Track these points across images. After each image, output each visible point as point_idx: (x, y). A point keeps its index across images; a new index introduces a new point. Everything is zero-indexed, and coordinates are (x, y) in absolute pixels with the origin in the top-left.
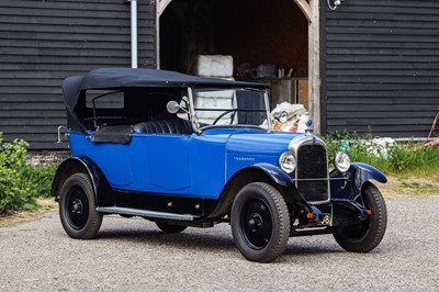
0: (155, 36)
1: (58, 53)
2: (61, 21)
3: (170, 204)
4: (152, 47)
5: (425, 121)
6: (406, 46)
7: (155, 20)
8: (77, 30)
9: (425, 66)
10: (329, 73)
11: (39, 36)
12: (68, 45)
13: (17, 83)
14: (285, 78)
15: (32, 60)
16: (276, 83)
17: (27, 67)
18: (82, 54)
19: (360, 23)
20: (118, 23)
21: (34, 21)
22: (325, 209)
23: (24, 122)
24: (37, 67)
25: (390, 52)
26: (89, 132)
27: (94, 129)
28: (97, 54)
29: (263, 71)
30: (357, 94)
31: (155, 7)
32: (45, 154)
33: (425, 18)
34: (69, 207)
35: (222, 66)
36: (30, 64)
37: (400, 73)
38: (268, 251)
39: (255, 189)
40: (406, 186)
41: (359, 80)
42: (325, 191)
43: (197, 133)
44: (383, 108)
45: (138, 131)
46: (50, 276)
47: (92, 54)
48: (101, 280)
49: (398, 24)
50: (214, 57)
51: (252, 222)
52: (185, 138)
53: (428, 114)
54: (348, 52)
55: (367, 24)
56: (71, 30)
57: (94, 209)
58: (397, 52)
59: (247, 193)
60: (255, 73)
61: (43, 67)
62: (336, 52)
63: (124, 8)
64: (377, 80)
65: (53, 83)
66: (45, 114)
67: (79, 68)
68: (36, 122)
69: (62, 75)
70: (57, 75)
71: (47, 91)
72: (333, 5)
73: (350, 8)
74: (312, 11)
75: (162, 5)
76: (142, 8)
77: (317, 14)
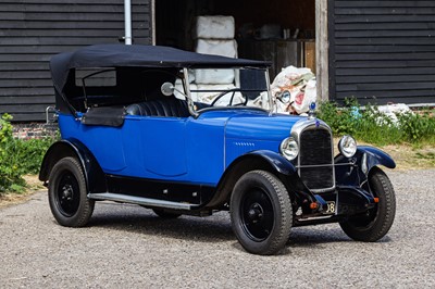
3: (166, 191)
4: (146, 10)
6: (420, 3)
10: (337, 34)
12: (56, 9)
14: (291, 39)
15: (17, 25)
16: (281, 45)
17: (13, 33)
18: (72, 18)
22: (328, 197)
23: (10, 92)
24: (24, 33)
25: (404, 11)
26: (79, 113)
27: (84, 111)
28: (88, 17)
29: (266, 32)
30: (368, 57)
32: (33, 126)
34: (59, 193)
35: (222, 28)
36: (16, 30)
37: (415, 33)
38: (269, 243)
39: (254, 177)
40: (421, 156)
41: (370, 41)
42: (330, 178)
43: (194, 116)
44: (396, 71)
45: (132, 113)
46: (39, 273)
47: (82, 18)
48: (92, 278)
50: (214, 18)
51: (252, 212)
52: (180, 120)
54: (357, 12)
57: (85, 196)
58: (410, 11)
59: (246, 181)
60: (259, 34)
61: (30, 33)
62: (345, 12)
64: (389, 41)
65: (42, 50)
66: (33, 83)
67: (68, 33)
68: (22, 92)
69: (51, 41)
70: (44, 41)
71: (34, 58)
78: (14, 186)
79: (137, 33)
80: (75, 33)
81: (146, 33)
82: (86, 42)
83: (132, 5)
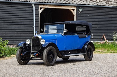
0: (39, 18)
1: (16, 22)
2: (17, 15)
4: (38, 21)
5: (100, 38)
6: (96, 21)
7: (39, 15)
8: (21, 17)
9: (100, 25)
11: (12, 18)
12: (19, 20)
13: (7, 29)
15: (11, 24)
17: (9, 25)
18: (22, 22)
19: (85, 16)
20: (30, 15)
21: (11, 15)
23: (9, 38)
24: (12, 25)
25: (92, 22)
28: (26, 22)
31: (39, 11)
32: (14, 45)
33: (99, 15)
36: (10, 25)
37: (94, 27)
40: (97, 52)
46: (11, 71)
47: (24, 22)
48: (25, 72)
49: (94, 16)
53: (101, 36)
55: (87, 16)
56: (19, 17)
58: (94, 22)
61: (13, 25)
63: (32, 12)
65: (16, 29)
66: (14, 36)
67: (21, 25)
68: (11, 38)
69: (18, 27)
70: (16, 27)
71: (14, 31)
72: (79, 12)
73: (83, 13)
74: (75, 13)
75: (41, 11)
76: (36, 12)
77: (76, 14)
78: (8, 56)
79: (36, 26)
80: (23, 25)
81: (38, 26)
82: (25, 27)
83: (35, 20)
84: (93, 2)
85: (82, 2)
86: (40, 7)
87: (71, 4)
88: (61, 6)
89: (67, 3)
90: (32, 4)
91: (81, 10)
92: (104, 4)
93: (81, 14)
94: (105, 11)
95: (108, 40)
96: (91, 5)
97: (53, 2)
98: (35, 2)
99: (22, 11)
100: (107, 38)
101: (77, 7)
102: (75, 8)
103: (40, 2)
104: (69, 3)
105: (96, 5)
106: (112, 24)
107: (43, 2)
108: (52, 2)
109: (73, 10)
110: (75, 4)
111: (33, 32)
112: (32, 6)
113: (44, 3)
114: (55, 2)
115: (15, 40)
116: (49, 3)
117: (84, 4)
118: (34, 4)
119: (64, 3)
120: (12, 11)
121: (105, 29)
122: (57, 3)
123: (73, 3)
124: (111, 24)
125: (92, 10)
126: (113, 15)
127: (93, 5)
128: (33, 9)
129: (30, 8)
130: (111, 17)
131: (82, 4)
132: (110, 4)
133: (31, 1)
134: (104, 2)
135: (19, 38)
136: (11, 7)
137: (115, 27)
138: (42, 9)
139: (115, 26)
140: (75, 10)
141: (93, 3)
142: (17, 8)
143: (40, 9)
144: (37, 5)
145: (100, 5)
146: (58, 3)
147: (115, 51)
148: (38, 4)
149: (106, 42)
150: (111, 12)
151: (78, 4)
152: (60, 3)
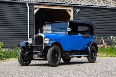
0: (33, 19)
1: (9, 23)
4: (33, 22)
5: (98, 41)
7: (33, 15)
8: (14, 17)
9: (98, 28)
11: (5, 19)
12: (12, 21)
15: (3, 24)
18: (15, 23)
20: (24, 16)
21: (3, 15)
24: (4, 26)
28: (19, 23)
31: (33, 12)
32: (6, 48)
33: (98, 16)
49: (92, 18)
53: (99, 39)
55: (84, 17)
61: (6, 26)
63: (26, 12)
66: (6, 38)
67: (14, 27)
70: (9, 28)
71: (7, 32)
72: (76, 13)
73: (80, 14)
74: (71, 14)
75: (35, 12)
76: (30, 12)
77: (73, 15)
79: (30, 27)
80: (16, 27)
81: (32, 27)
82: (18, 29)
83: (29, 21)
84: (91, 2)
85: (80, 2)
86: (35, 7)
87: (67, 4)
88: (57, 6)
89: (63, 4)
90: (26, 4)
91: (78, 11)
92: (102, 5)
93: (78, 15)
94: (103, 12)
95: (106, 44)
96: (89, 5)
97: (49, 2)
98: (30, 1)
99: (15, 11)
100: (105, 41)
101: (74, 7)
102: (72, 9)
103: (35, 1)
104: (66, 3)
105: (94, 6)
106: (111, 26)
107: (37, 2)
108: (47, 2)
109: (70, 11)
110: (72, 4)
111: (27, 34)
112: (26, 5)
113: (39, 2)
114: (50, 2)
115: (7, 42)
116: (44, 2)
117: (82, 5)
118: (29, 4)
119: (60, 3)
120: (5, 11)
121: (104, 31)
122: (52, 3)
123: (70, 3)
124: (109, 26)
125: (90, 11)
126: (111, 17)
127: (91, 6)
128: (27, 9)
129: (24, 8)
130: (110, 19)
131: (79, 5)
132: (108, 4)
133: (25, 1)
134: (102, 3)
135: (12, 40)
136: (3, 7)
137: (114, 30)
138: (37, 10)
139: (114, 28)
140: (72, 11)
141: (90, 4)
142: (10, 7)
143: (35, 10)
144: (31, 5)
145: (98, 6)
146: (54, 3)
147: (114, 55)
148: (33, 4)
149: (104, 46)
150: (109, 14)
151: (75, 4)
152: (55, 3)
